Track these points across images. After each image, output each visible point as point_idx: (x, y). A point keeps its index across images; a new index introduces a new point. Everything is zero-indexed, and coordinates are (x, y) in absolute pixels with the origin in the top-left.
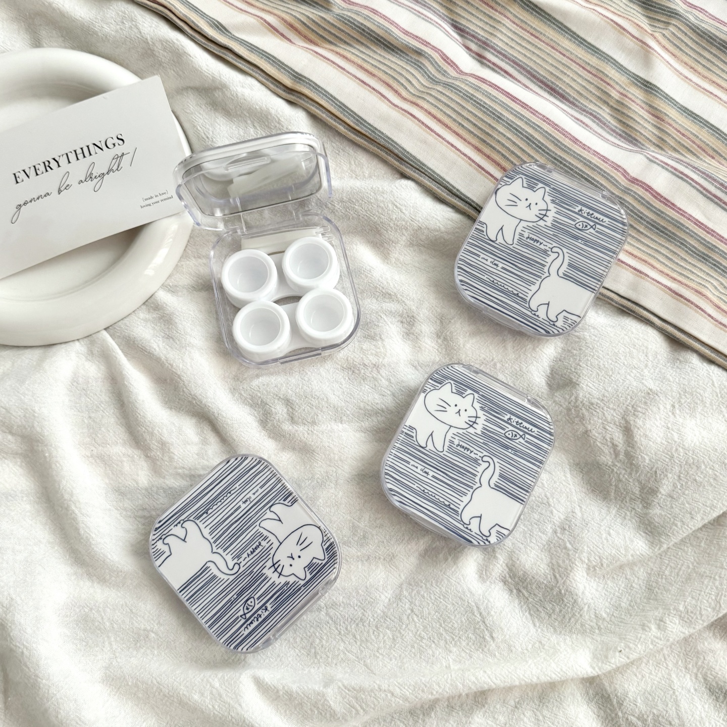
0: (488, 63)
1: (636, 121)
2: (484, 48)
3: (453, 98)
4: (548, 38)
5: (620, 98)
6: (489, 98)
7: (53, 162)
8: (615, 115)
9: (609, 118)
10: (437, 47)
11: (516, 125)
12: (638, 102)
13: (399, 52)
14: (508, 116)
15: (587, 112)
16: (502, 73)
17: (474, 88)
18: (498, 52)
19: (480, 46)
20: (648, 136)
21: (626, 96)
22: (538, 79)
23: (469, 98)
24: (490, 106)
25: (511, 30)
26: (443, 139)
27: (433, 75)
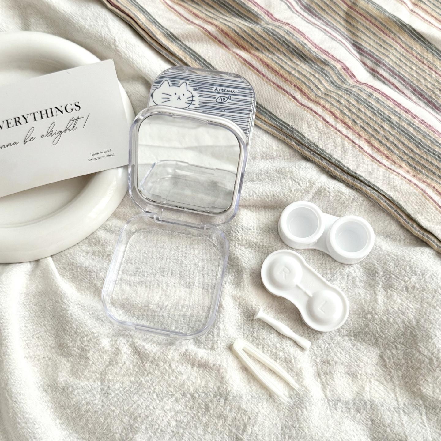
0: (379, 76)
2: (377, 65)
3: (350, 101)
4: (429, 61)
6: (379, 103)
7: (22, 118)
10: (341, 60)
11: (400, 125)
13: (310, 62)
14: (393, 118)
17: (367, 95)
19: (374, 63)
22: (418, 93)
23: (363, 102)
24: (379, 109)
25: (400, 53)
26: (339, 131)
27: (335, 82)
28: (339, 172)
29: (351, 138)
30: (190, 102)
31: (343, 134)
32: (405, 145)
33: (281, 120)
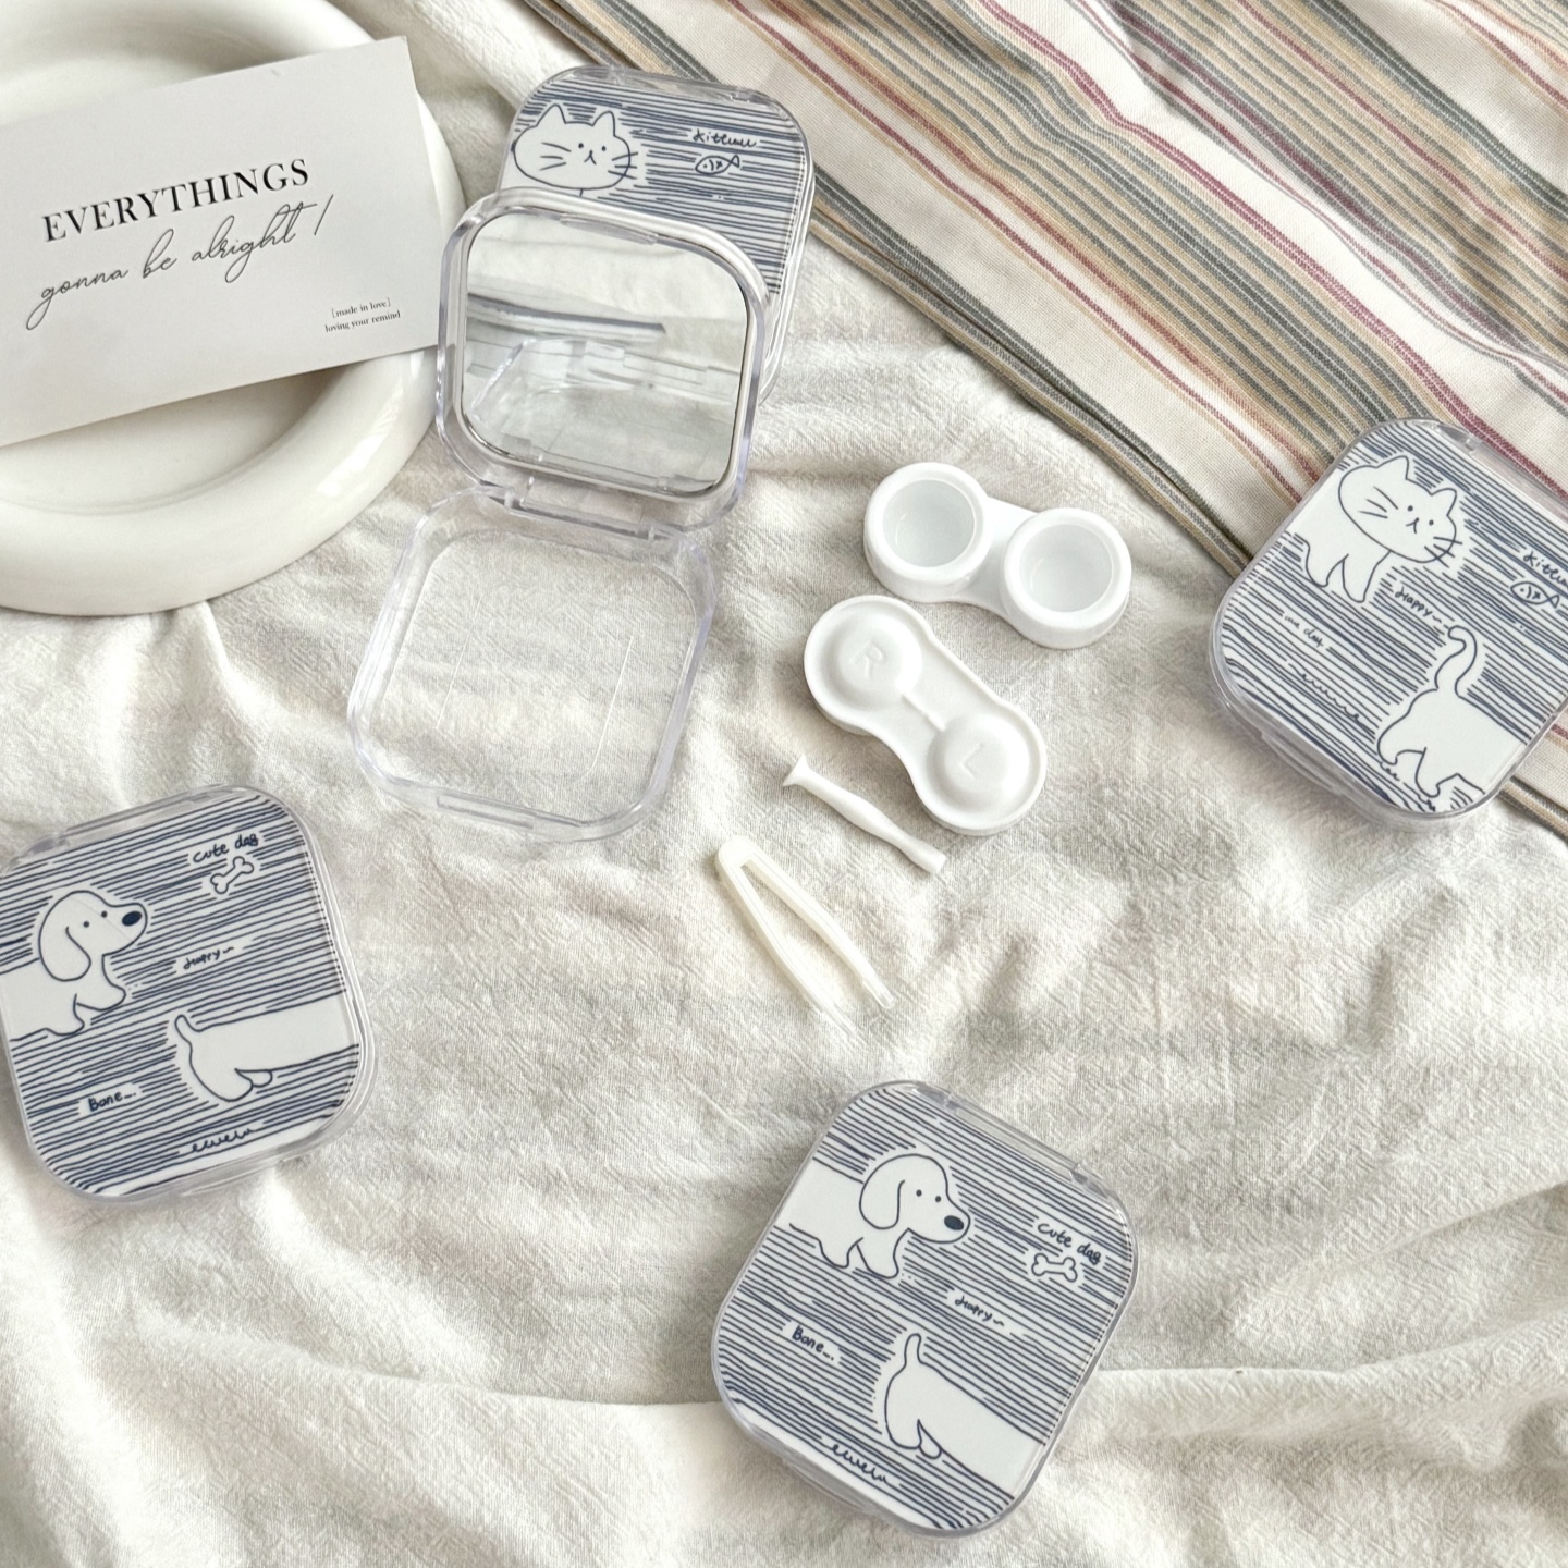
0: (1183, 104)
1: (1514, 281)
2: (1179, 69)
3: (1089, 180)
4: (1336, 61)
5: (1484, 220)
6: (1171, 190)
7: (139, 203)
8: (1468, 262)
9: (1449, 265)
10: (1070, 55)
11: (1226, 258)
12: (1527, 235)
14: (1209, 237)
15: (1401, 247)
16: (1215, 131)
17: (1139, 163)
18: (1213, 82)
19: (1172, 63)
20: (1537, 319)
21: (1500, 220)
22: (1296, 156)
23: (1125, 185)
24: (1169, 208)
25: (1250, 34)
26: (1050, 268)
27: (1052, 119)
28: (1044, 389)
29: (1084, 290)
30: (622, 171)
31: (1061, 277)
32: (1236, 317)
33: (889, 229)
